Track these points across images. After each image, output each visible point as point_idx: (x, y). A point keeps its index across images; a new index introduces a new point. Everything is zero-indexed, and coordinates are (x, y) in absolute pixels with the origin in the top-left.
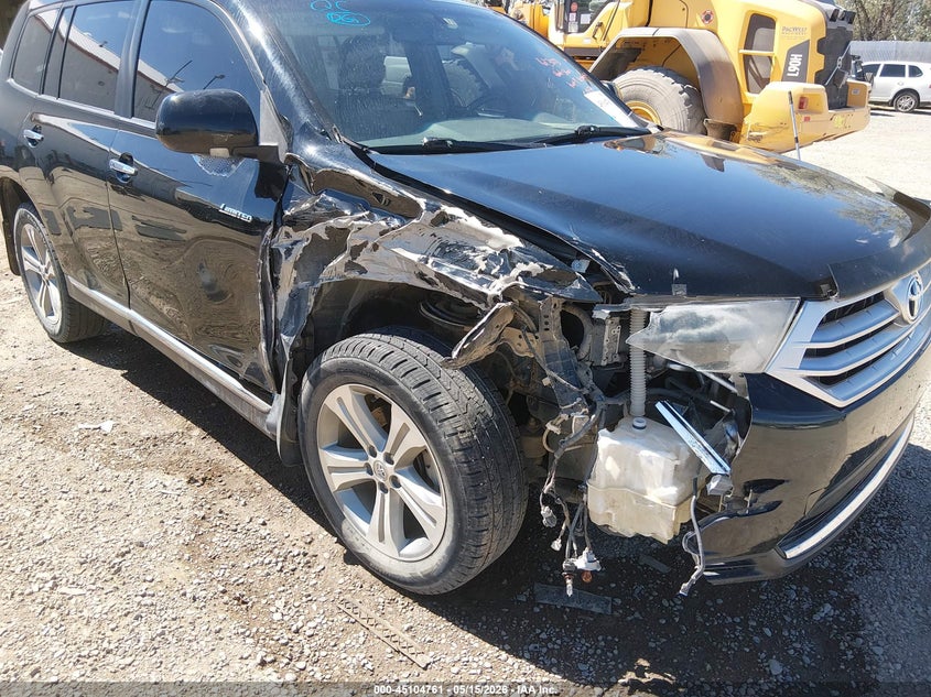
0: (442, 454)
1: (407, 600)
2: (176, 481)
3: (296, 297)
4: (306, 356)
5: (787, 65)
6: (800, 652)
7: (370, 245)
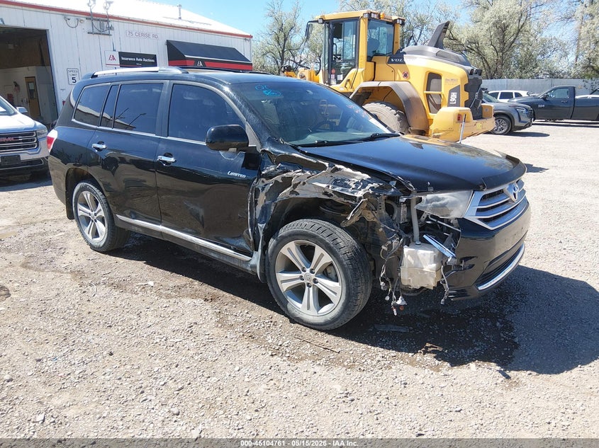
0: (340, 262)
1: (323, 333)
2: (199, 301)
3: (265, 208)
4: (271, 232)
5: (449, 98)
6: (489, 338)
7: (302, 183)
